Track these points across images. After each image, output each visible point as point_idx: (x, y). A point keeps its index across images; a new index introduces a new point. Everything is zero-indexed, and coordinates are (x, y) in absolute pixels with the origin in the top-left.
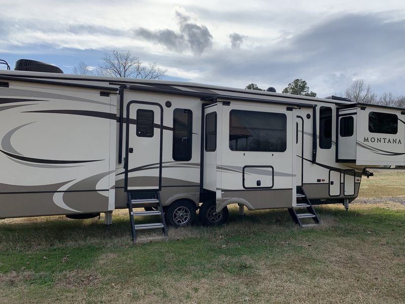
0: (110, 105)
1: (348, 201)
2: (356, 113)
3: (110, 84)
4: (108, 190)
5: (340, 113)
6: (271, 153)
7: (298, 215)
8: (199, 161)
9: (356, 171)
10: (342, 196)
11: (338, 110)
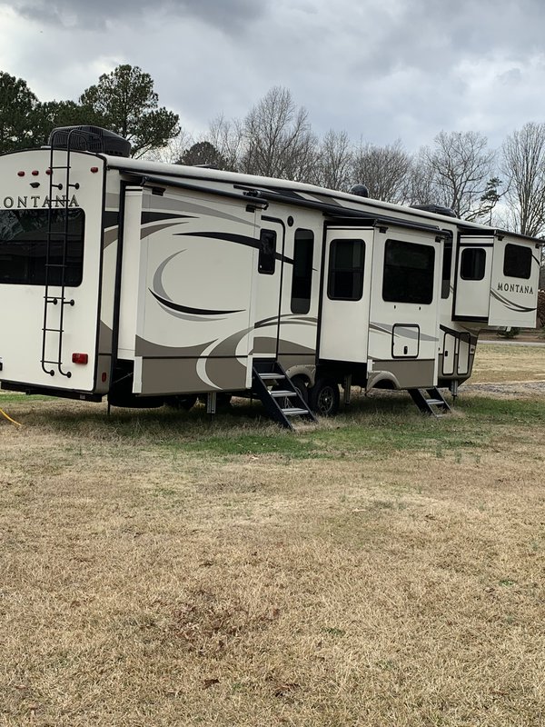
0: (255, 225)
1: (456, 383)
2: (492, 245)
3: (235, 187)
4: (246, 357)
5: (462, 241)
6: (418, 306)
7: (427, 401)
8: (316, 316)
9: (472, 334)
10: (455, 375)
11: (459, 234)
